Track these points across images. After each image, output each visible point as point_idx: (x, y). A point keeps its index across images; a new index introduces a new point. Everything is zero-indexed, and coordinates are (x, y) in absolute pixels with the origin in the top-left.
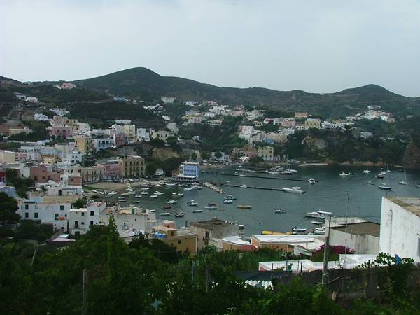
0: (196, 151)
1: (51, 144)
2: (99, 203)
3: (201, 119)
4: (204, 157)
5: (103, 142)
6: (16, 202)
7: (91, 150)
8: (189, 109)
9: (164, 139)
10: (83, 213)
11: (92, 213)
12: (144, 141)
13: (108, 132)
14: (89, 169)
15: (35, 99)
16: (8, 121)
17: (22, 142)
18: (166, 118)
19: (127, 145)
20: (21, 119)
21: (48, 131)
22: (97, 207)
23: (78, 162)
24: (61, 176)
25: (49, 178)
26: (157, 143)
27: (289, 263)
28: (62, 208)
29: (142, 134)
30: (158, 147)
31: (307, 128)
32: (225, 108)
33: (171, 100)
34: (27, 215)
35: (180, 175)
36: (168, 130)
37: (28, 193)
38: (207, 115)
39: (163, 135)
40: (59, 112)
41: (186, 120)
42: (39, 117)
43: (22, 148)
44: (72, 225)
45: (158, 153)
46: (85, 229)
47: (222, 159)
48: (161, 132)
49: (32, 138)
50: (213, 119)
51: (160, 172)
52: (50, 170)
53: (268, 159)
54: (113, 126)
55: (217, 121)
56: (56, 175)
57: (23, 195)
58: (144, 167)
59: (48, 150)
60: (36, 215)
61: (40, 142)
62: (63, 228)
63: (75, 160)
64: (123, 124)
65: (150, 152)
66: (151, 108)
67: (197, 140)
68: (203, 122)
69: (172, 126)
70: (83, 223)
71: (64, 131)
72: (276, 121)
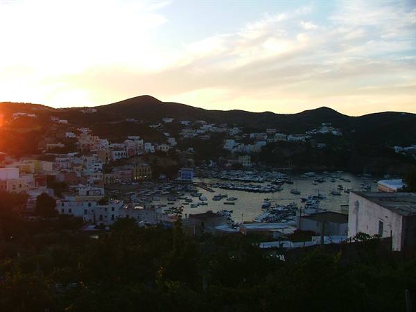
0: (190, 160)
1: (78, 156)
2: (118, 201)
3: (194, 135)
4: (197, 164)
5: (119, 154)
6: (55, 201)
7: (109, 159)
8: (184, 127)
9: (165, 150)
10: (106, 209)
11: (113, 209)
12: (150, 153)
13: (122, 145)
14: (109, 175)
15: (66, 121)
16: (46, 139)
17: (56, 155)
18: (166, 134)
19: (137, 156)
20: (55, 137)
21: (77, 145)
22: (117, 203)
23: (99, 169)
24: (88, 180)
25: (79, 182)
26: (159, 153)
27: (281, 242)
28: (90, 205)
29: (149, 147)
30: (161, 157)
31: (276, 140)
32: (213, 126)
33: (170, 120)
34: (63, 210)
35: (179, 179)
36: (168, 144)
37: (63, 194)
38: (198, 131)
39: (165, 148)
40: (85, 130)
41: (182, 136)
42: (69, 135)
43: (56, 159)
44: (97, 217)
46: (109, 222)
47: (211, 165)
48: (162, 146)
49: (64, 151)
50: (203, 134)
51: (163, 177)
52: (79, 175)
53: (247, 165)
54: (126, 141)
55: (207, 136)
56: (84, 180)
57: (60, 196)
58: (151, 172)
59: (77, 161)
60: (70, 211)
61: (70, 154)
62: (90, 220)
63: (97, 167)
64: (133, 140)
65: (155, 161)
66: (155, 126)
67: (191, 151)
68: (196, 136)
69: (173, 141)
70: (106, 217)
71: (89, 145)
72: (252, 135)
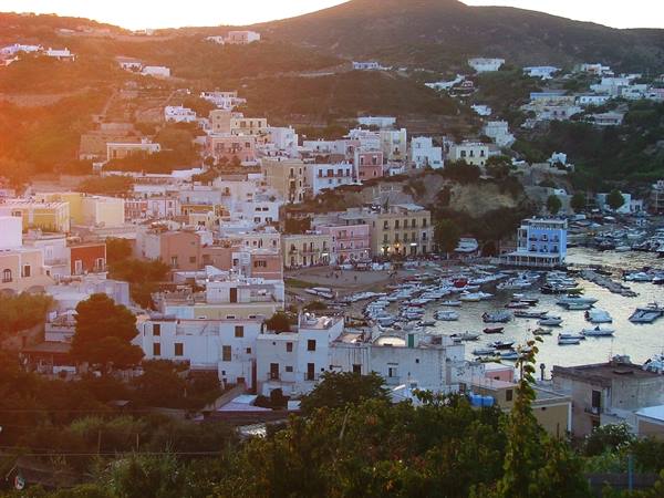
0: (557, 192)
1: (205, 179)
2: (326, 320)
3: (571, 111)
4: (578, 205)
5: (330, 173)
6: (132, 318)
7: (300, 190)
8: (539, 85)
9: (477, 161)
10: (289, 345)
11: (312, 345)
12: (428, 168)
13: (338, 146)
14: (298, 240)
15: (164, 72)
16: (103, 126)
17: (135, 175)
18: (481, 110)
19: (387, 178)
20: (133, 120)
21: (198, 146)
22: (323, 328)
23: (269, 222)
24: (235, 256)
25: (207, 260)
26: (460, 172)
28: (239, 332)
29: (426, 152)
30: (464, 182)
32: (632, 82)
33: (493, 65)
34: (157, 348)
35: (521, 252)
36: (487, 140)
37: (156, 296)
38: (586, 100)
39: (475, 153)
40: (225, 100)
41: (532, 114)
42: (177, 113)
43: (138, 188)
44: (263, 371)
45: (463, 198)
46: (298, 386)
47: (624, 209)
48: (468, 147)
49: (160, 164)
50: (602, 109)
51: (468, 245)
52: (206, 238)
54: (353, 132)
55: (611, 114)
56: (222, 254)
57: (147, 303)
58: (430, 232)
59: (200, 194)
60: (179, 349)
61: (178, 174)
62: (241, 380)
63: (263, 215)
64: (374, 128)
65: (445, 196)
66: (443, 85)
67: (559, 165)
68: (574, 117)
69: (501, 133)
70: (289, 369)
71: (235, 145)
